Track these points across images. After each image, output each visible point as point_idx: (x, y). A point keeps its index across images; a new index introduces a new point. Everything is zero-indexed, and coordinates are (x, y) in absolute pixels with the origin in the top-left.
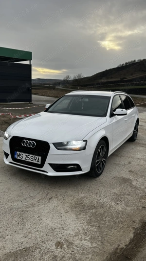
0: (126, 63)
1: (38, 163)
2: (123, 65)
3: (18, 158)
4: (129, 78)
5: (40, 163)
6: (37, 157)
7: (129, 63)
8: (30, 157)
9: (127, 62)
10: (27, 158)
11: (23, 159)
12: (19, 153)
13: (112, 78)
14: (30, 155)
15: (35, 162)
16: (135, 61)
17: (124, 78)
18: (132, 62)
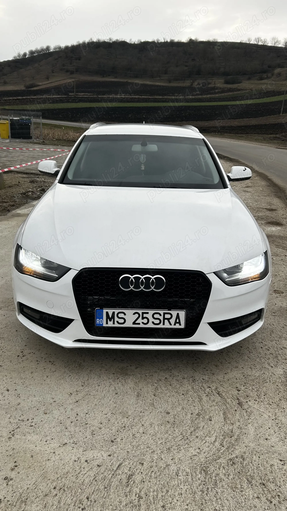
0: (32, 52)
1: (177, 326)
2: (25, 55)
3: (110, 324)
4: (43, 84)
5: (183, 326)
6: (174, 313)
7: (37, 51)
8: (149, 316)
9: (34, 49)
10: (140, 321)
11: (129, 324)
12: (110, 312)
13: (5, 83)
14: (151, 312)
15: (167, 325)
16: (48, 48)
17: (32, 86)
18: (42, 50)
